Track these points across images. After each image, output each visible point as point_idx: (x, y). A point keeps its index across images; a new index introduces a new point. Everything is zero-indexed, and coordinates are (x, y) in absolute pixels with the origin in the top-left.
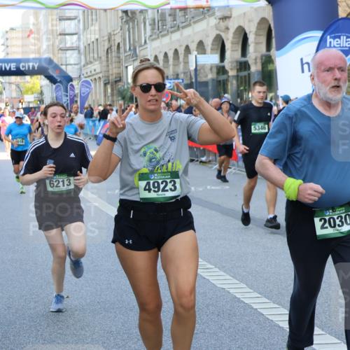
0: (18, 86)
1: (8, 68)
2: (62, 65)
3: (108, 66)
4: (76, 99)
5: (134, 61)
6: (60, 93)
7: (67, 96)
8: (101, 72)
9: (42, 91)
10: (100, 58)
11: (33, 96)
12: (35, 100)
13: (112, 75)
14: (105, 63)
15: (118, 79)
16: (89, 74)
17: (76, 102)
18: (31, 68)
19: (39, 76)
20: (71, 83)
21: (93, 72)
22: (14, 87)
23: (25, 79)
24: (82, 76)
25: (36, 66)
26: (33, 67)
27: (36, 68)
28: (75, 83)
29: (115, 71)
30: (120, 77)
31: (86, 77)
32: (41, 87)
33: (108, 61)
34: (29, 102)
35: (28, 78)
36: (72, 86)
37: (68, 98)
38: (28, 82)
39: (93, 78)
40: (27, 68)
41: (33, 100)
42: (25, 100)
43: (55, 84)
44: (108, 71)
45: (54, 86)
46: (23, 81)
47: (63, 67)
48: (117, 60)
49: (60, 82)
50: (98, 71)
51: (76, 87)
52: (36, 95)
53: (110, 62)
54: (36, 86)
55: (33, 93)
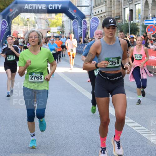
0: (46, 21)
1: (40, 8)
2: (78, 6)
3: (111, 8)
4: (87, 31)
5: (130, 4)
6: (76, 26)
7: (81, 29)
8: (106, 12)
9: (63, 25)
10: (106, 1)
11: (57, 28)
12: (58, 31)
13: (114, 14)
14: (108, 6)
15: (118, 17)
16: (97, 13)
17: (87, 33)
18: (56, 8)
19: (61, 14)
20: (84, 19)
21: (100, 12)
22: (43, 21)
23: (51, 16)
24: (92, 15)
25: (60, 6)
26: (58, 7)
27: (60, 8)
28: (87, 19)
29: (116, 11)
30: (120, 16)
31: (95, 16)
32: (63, 22)
33: (111, 4)
34: (54, 33)
35: (53, 15)
36: (85, 21)
37: (82, 30)
38: (53, 18)
39: (99, 16)
40: (53, 8)
41: (57, 31)
42: (51, 31)
43: (73, 20)
44: (111, 11)
45: (72, 21)
46: (50, 17)
47: (79, 8)
48: (118, 3)
49: (76, 18)
50: (104, 11)
51: (88, 22)
52: (59, 28)
53: (112, 5)
54: (59, 21)
55: (57, 26)
